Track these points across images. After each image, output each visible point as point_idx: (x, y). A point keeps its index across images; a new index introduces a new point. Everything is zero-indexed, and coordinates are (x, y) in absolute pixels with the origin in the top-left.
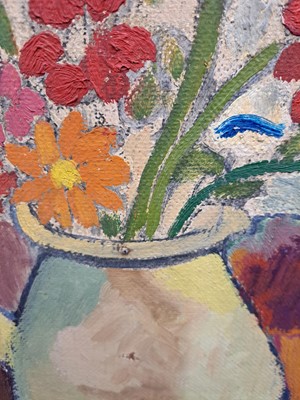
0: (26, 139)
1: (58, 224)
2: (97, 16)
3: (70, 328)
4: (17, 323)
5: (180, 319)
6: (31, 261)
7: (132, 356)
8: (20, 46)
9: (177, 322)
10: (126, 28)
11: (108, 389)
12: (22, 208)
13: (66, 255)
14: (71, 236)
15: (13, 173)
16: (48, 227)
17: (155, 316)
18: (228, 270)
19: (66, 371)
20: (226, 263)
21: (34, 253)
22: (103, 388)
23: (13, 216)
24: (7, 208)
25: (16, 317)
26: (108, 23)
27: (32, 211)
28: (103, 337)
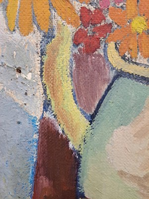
0: (121, 4)
1: (129, 56)
3: (122, 127)
4: (91, 122)
6: (109, 79)
11: (136, 174)
12: (112, 45)
13: (130, 76)
14: (136, 63)
15: (111, 24)
16: (124, 58)
19: (113, 160)
21: (112, 74)
22: (133, 174)
23: (105, 51)
24: (102, 46)
25: (92, 118)
27: (116, 47)
28: (140, 135)
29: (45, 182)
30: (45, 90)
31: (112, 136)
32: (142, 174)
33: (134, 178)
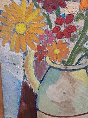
0: (51, 44)
1: (54, 61)
2: (67, 24)
3: (52, 85)
4: (41, 83)
5: (76, 84)
6: (47, 69)
7: (64, 93)
8: (53, 28)
9: (75, 85)
10: (72, 26)
11: (57, 101)
12: (48, 58)
13: (54, 68)
14: (56, 64)
15: (47, 51)
16: (52, 62)
17: (71, 83)
18: (87, 73)
19: (49, 96)
20: (86, 71)
21: (48, 67)
22: (56, 101)
23: (45, 59)
24: (45, 58)
25: (41, 82)
26: (69, 25)
27: (49, 58)
28: (58, 88)
29: (24, 104)
30: (24, 72)
31: (48, 88)
32: (60, 102)
33: (57, 103)
